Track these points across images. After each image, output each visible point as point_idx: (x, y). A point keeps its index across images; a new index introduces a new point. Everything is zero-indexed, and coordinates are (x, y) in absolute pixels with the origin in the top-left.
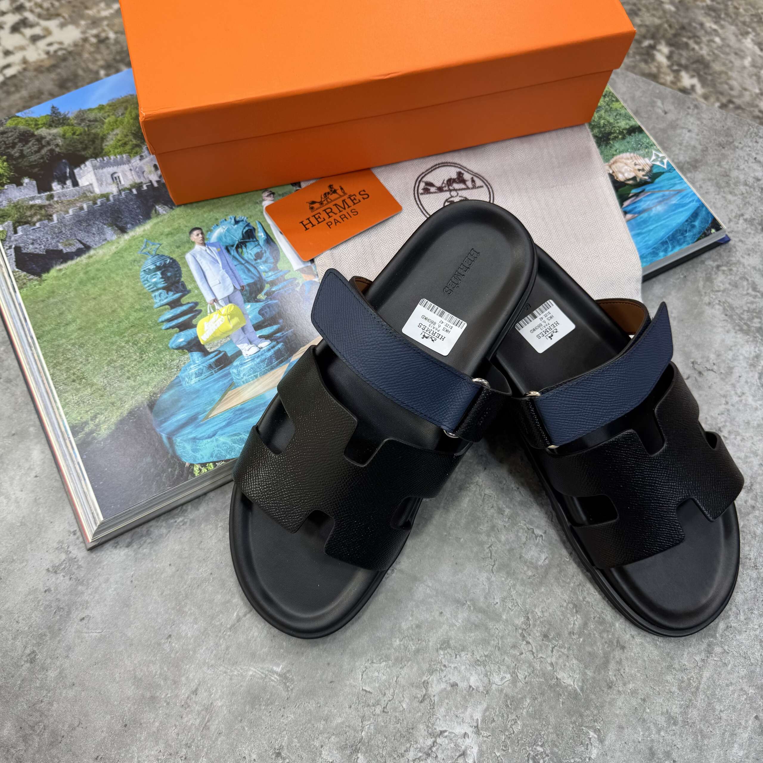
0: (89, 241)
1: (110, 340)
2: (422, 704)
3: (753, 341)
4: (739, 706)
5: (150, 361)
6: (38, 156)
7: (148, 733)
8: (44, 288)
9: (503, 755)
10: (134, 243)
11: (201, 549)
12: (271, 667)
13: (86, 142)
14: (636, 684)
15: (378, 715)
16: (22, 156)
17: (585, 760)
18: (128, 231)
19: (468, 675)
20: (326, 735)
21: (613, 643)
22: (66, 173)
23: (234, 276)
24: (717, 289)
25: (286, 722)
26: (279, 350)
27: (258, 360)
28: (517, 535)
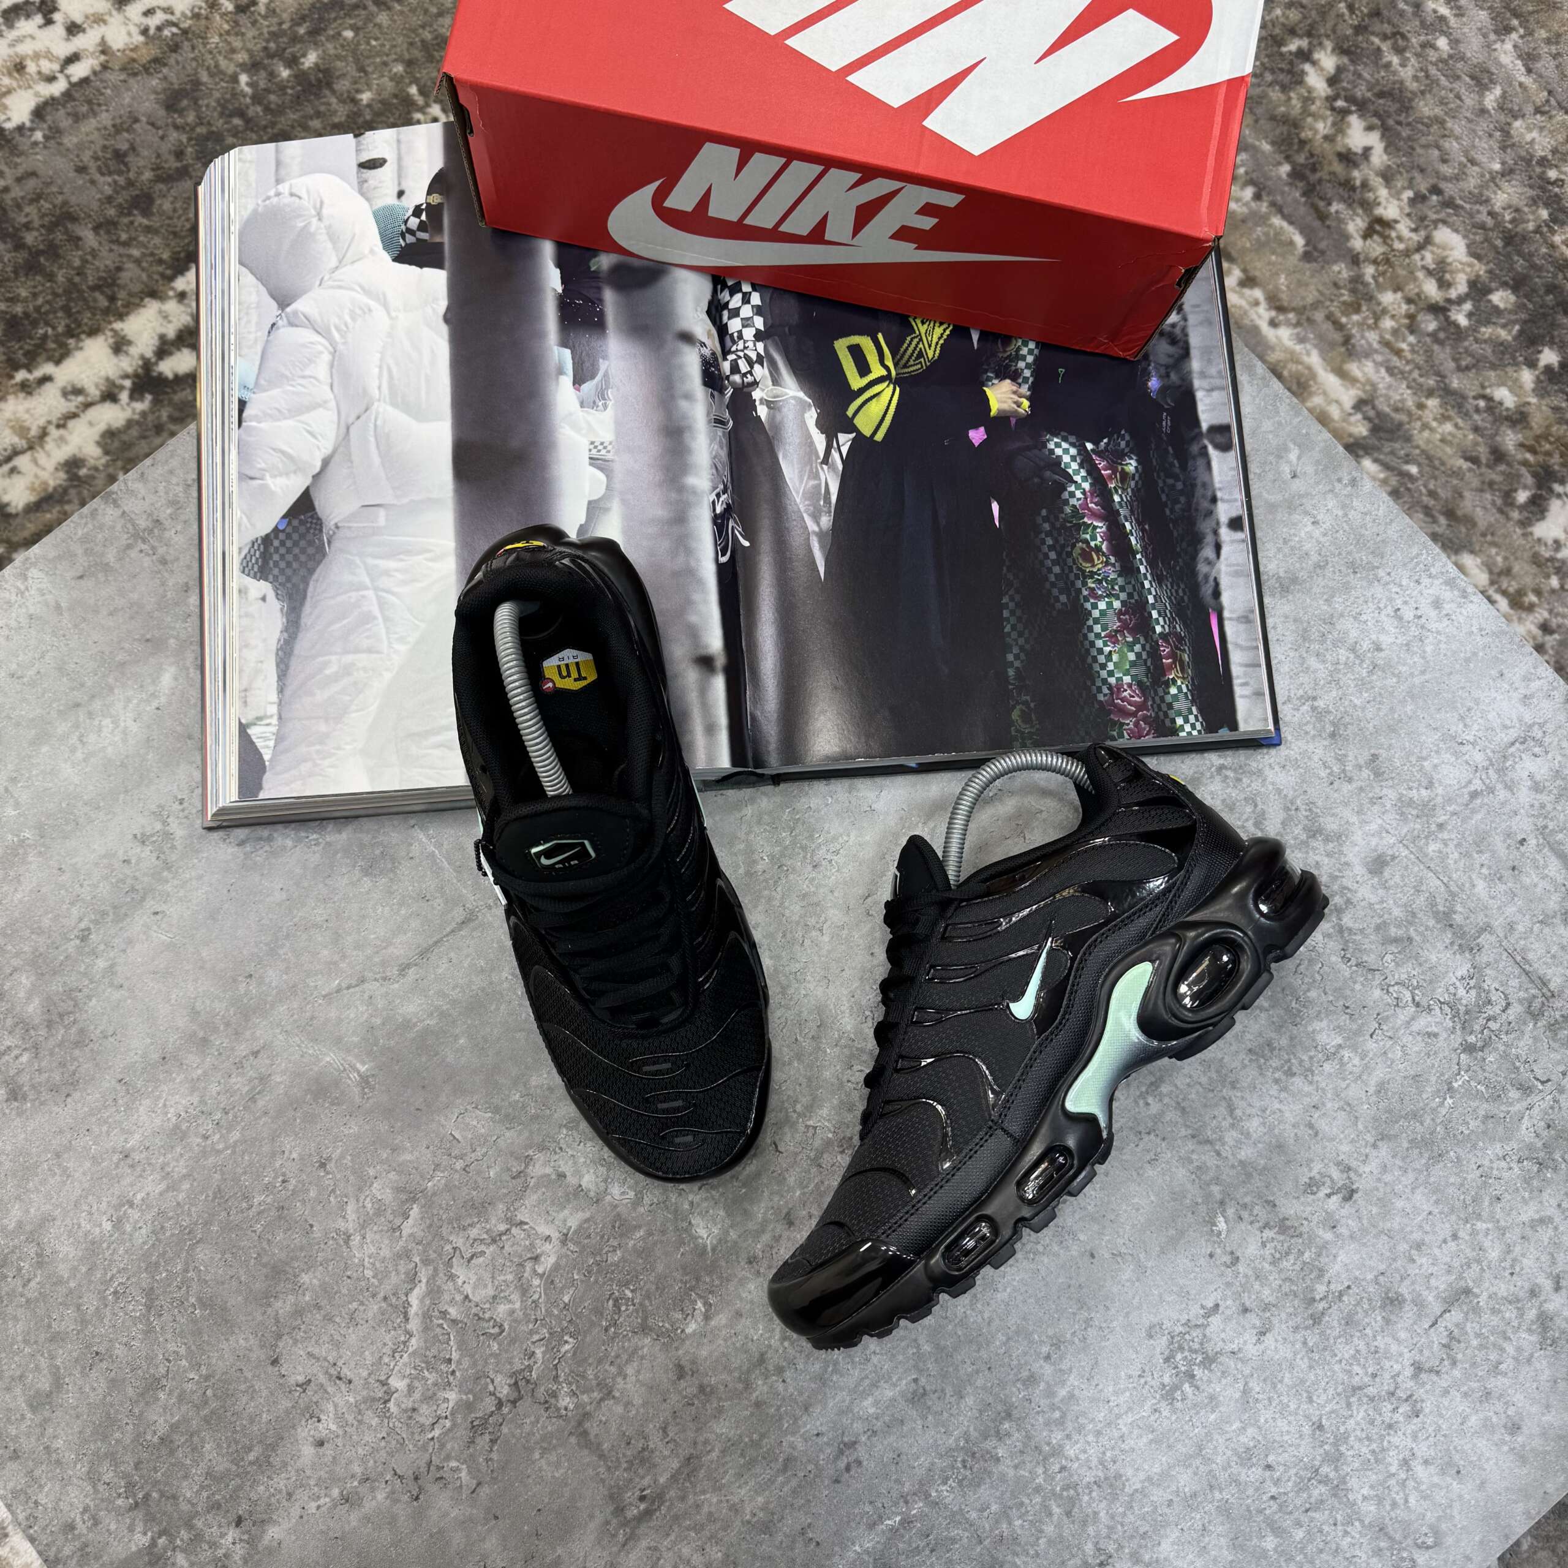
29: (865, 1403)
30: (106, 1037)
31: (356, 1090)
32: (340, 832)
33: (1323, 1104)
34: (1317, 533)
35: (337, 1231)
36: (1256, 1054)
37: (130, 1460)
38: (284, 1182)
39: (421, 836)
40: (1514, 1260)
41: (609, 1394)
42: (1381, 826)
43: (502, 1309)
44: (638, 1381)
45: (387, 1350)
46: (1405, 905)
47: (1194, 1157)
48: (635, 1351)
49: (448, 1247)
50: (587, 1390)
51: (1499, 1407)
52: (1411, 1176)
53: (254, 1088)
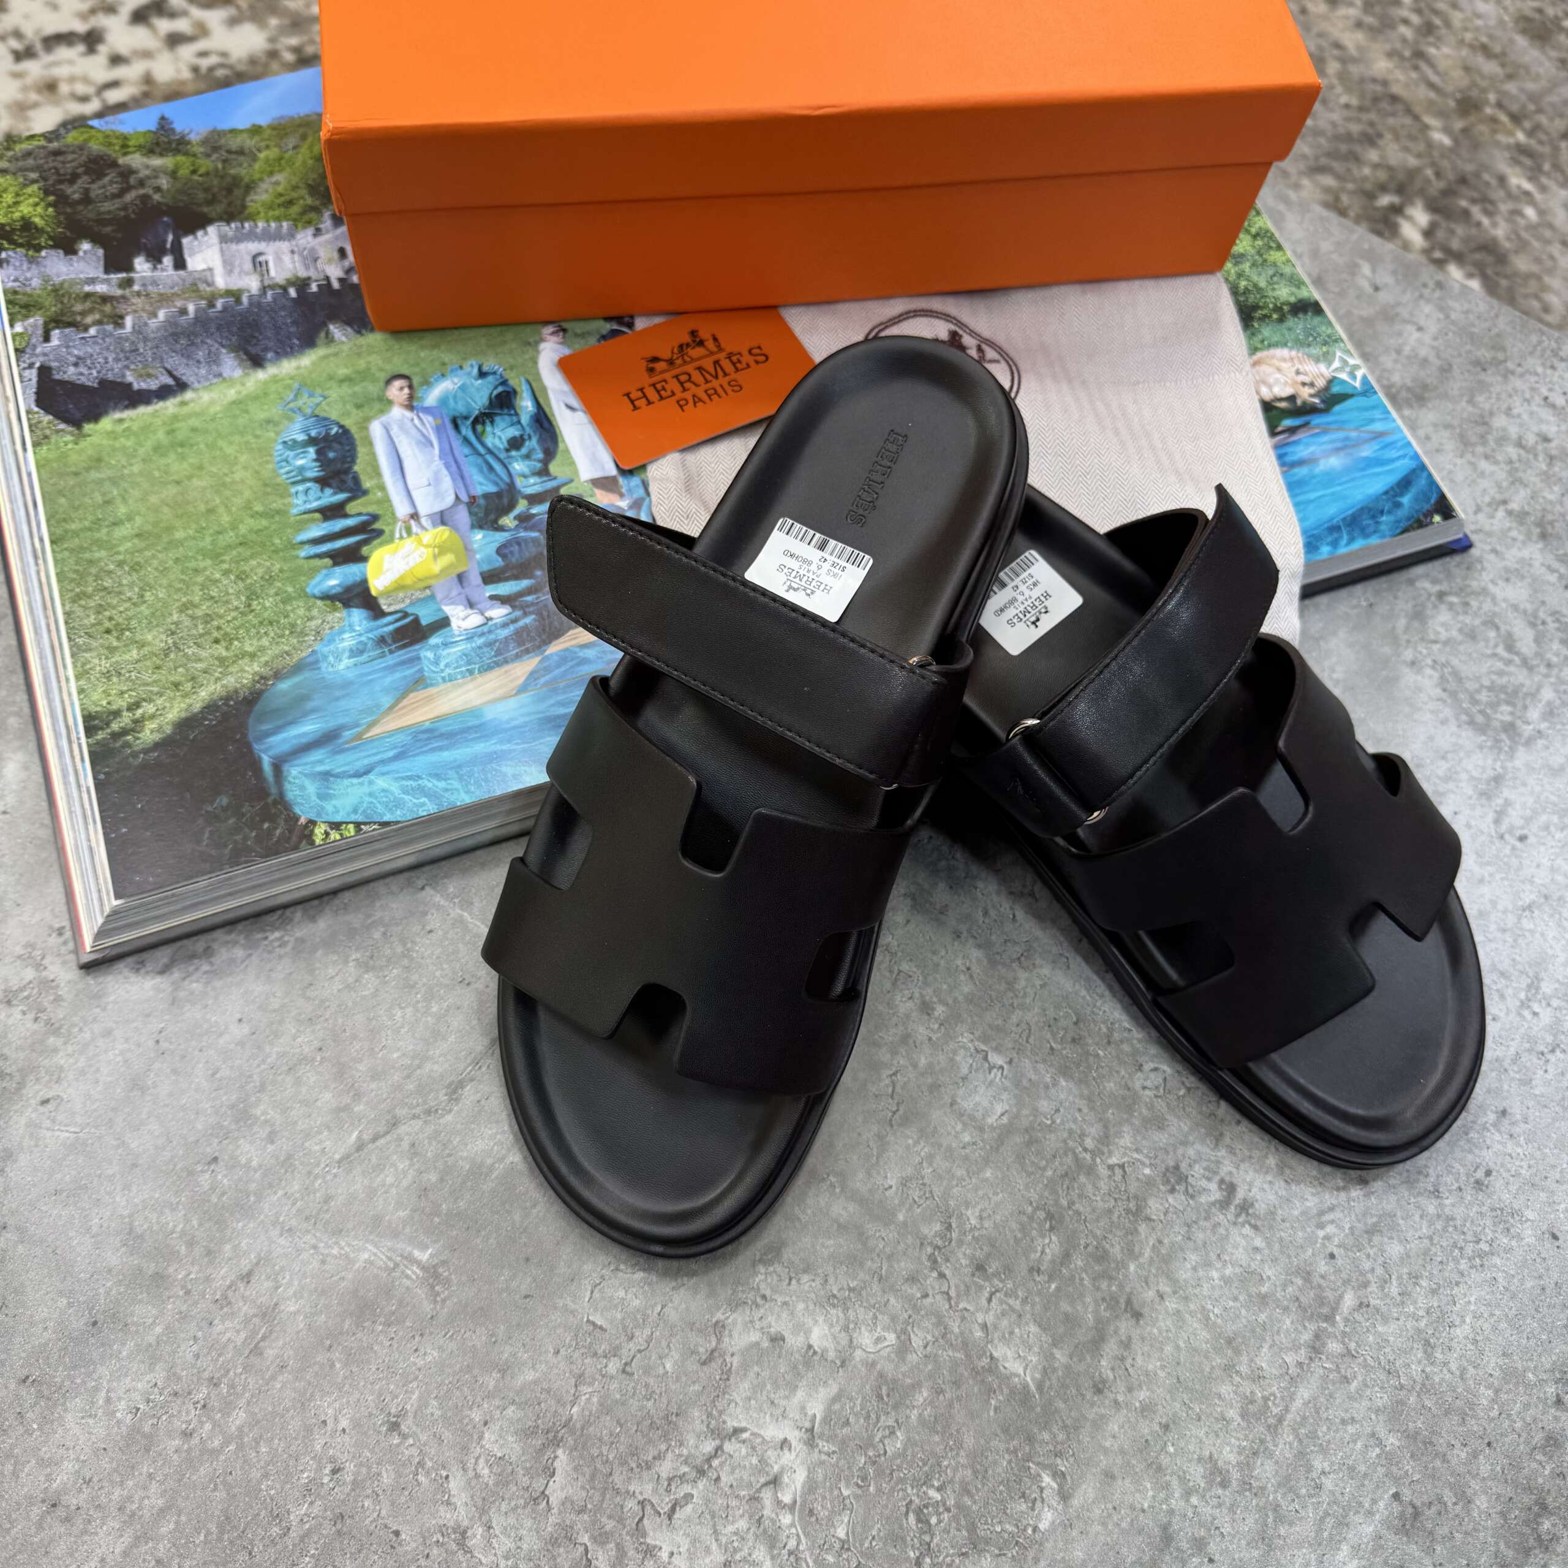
0: (186, 373)
1: (192, 564)
2: (705, 1368)
3: (1491, 748)
4: (1362, 1468)
5: (266, 615)
6: (117, 203)
7: (136, 1345)
8: (82, 450)
9: (857, 1497)
10: (273, 388)
11: (308, 999)
12: (409, 1249)
13: (215, 190)
14: (1153, 1392)
15: (612, 1377)
16: (86, 200)
17: (1025, 1530)
18: (268, 364)
19: (809, 1321)
20: (497, 1402)
21: (1117, 1302)
22: (165, 241)
23: (459, 475)
24: (1432, 637)
25: (420, 1363)
26: (525, 628)
27: (480, 641)
28: (952, 1060)
31: (421, 1292)
32: (313, 919)
34: (1426, 338)
35: (442, 1529)
38: (335, 1471)
39: (438, 898)
49: (631, 1504)
53: (254, 1332)
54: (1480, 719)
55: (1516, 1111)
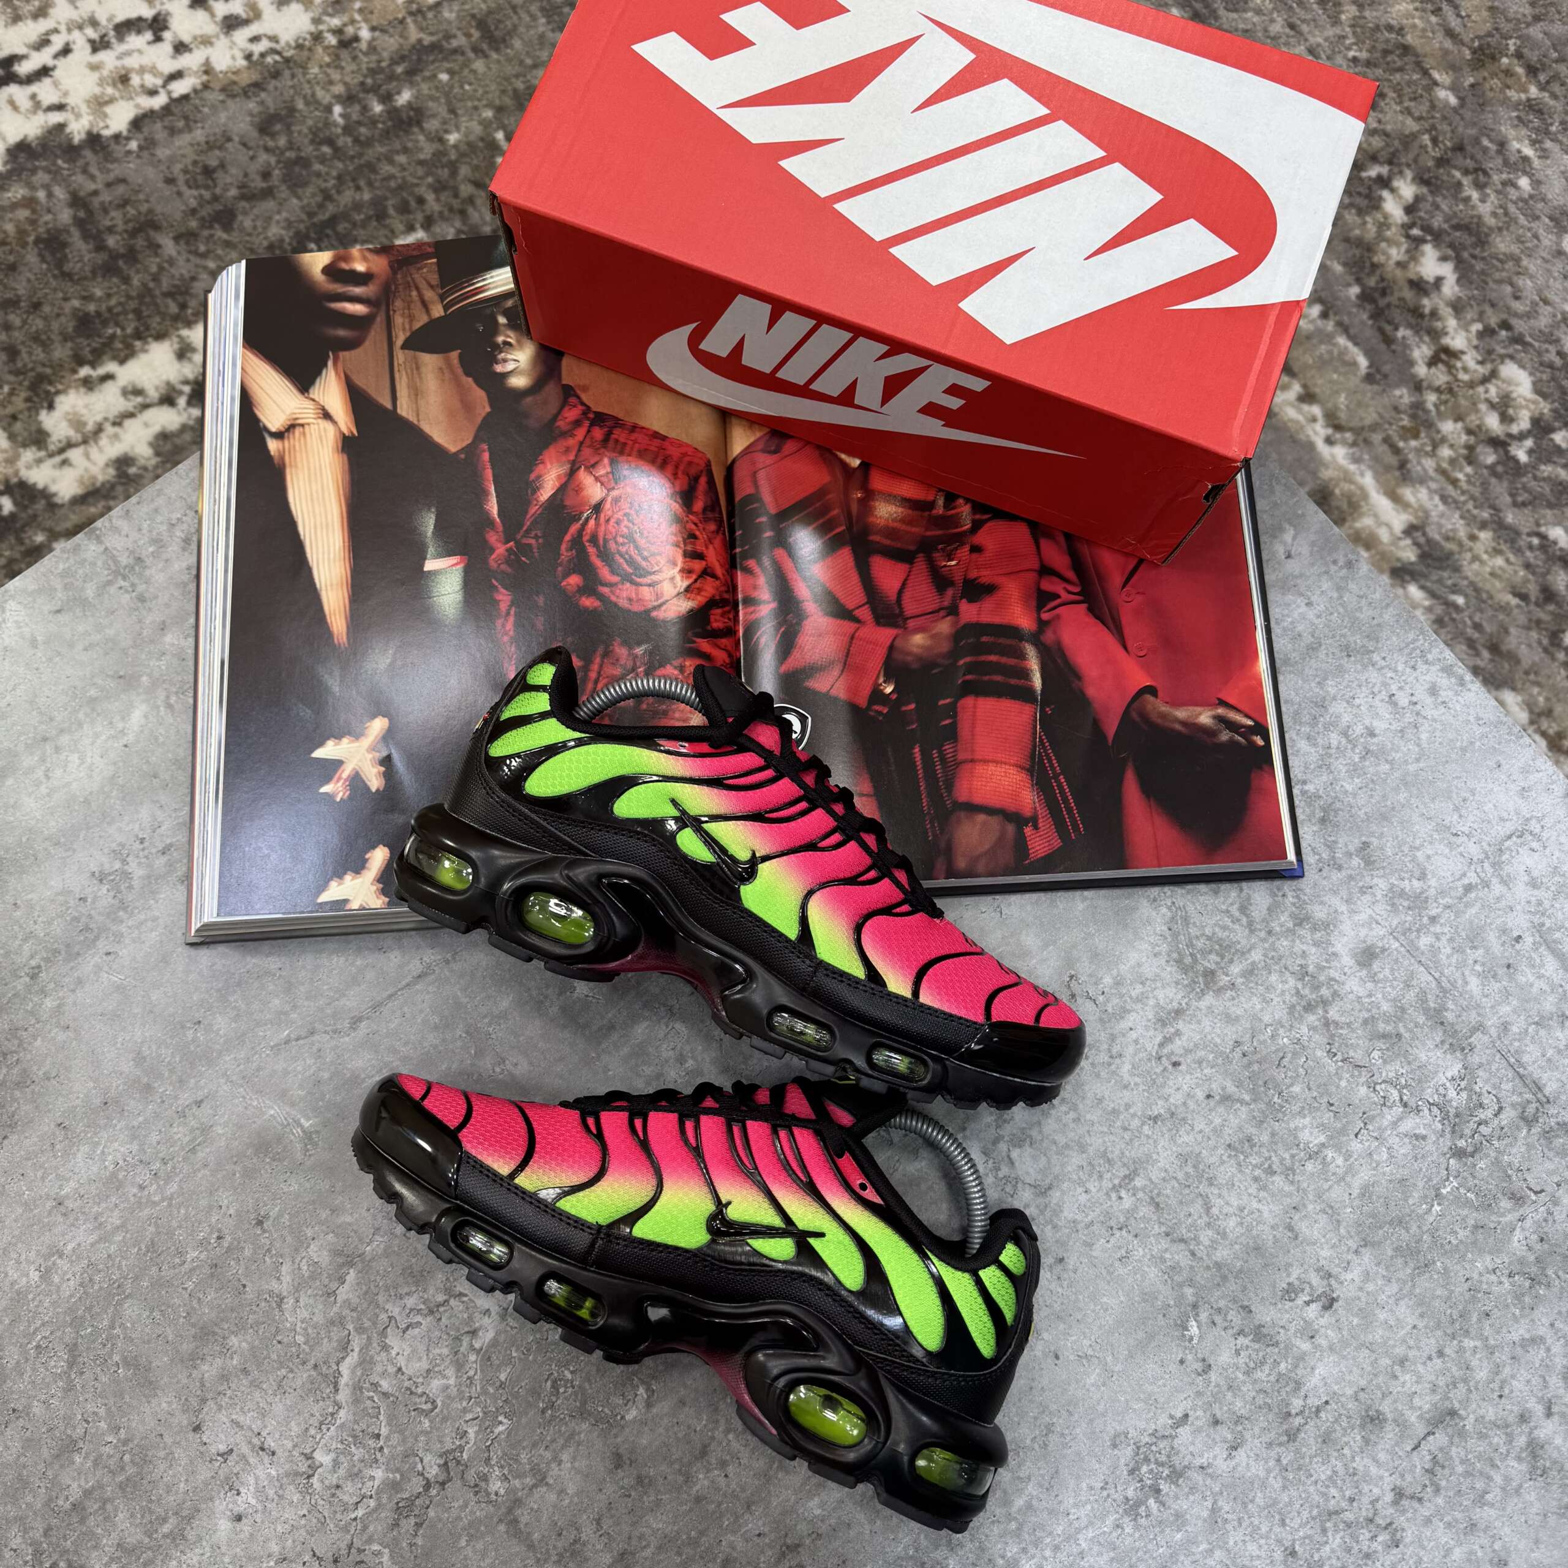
29: (811, 1504)
30: (48, 1079)
31: (299, 1146)
33: (1304, 1206)
34: (1311, 614)
35: (271, 1293)
36: (1235, 1149)
37: (39, 1526)
38: (219, 1238)
40: (1503, 1382)
41: (542, 1480)
42: (1371, 917)
43: (436, 1384)
44: (573, 1468)
45: (314, 1422)
46: (1394, 1000)
47: (1167, 1256)
48: (572, 1435)
49: (383, 1316)
50: (518, 1476)
51: (1485, 1541)
52: (1394, 1288)
53: (195, 1139)
54: (1188, 960)
55: (1071, 1262)
